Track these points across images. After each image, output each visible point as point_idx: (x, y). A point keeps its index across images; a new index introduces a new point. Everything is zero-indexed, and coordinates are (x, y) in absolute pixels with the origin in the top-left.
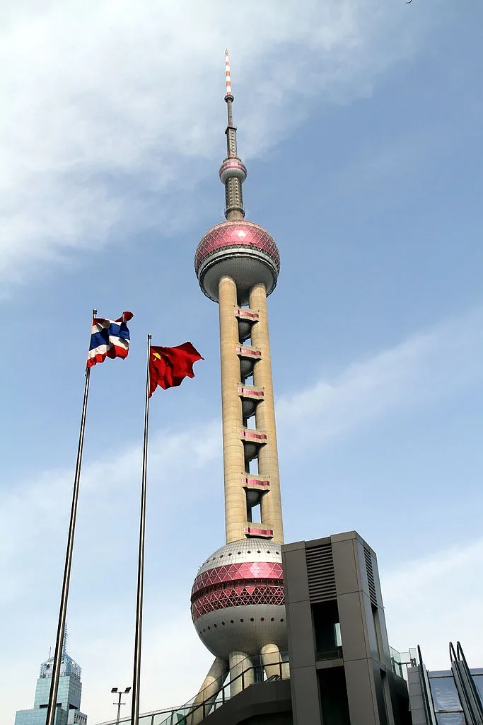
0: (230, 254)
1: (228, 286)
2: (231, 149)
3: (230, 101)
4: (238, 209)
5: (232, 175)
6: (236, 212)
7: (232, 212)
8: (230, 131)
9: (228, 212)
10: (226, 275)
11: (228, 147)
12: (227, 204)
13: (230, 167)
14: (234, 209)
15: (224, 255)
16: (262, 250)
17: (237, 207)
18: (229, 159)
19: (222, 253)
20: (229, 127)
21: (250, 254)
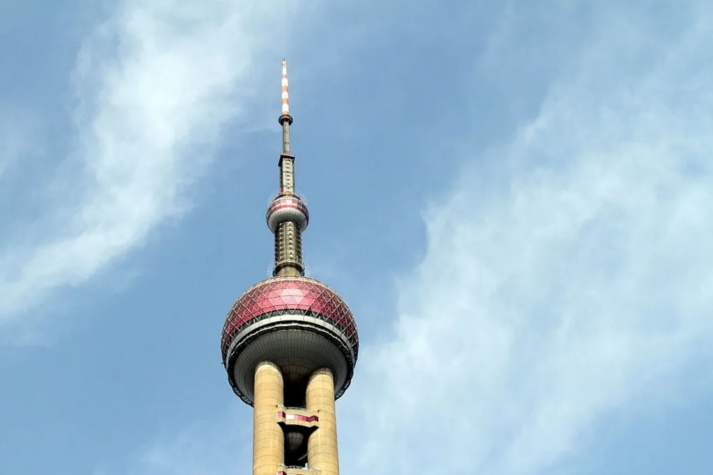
0: (266, 326)
1: (268, 377)
2: (284, 184)
3: (286, 124)
4: (291, 265)
5: (284, 219)
6: (288, 269)
7: (283, 270)
8: (284, 161)
9: (277, 270)
10: (264, 360)
11: (282, 182)
12: (276, 260)
13: (285, 206)
14: (285, 265)
15: (258, 329)
16: (320, 315)
17: (289, 261)
18: (282, 196)
19: (256, 325)
20: (282, 157)
21: (300, 322)
